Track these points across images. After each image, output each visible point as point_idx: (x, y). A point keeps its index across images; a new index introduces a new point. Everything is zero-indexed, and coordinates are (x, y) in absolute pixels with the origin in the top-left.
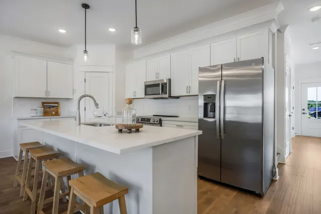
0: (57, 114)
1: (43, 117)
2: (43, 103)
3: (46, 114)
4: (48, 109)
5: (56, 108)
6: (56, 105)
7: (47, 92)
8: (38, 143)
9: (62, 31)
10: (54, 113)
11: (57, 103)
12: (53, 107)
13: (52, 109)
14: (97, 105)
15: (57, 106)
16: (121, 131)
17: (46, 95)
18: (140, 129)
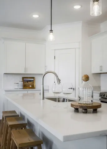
0: (33, 87)
1: (22, 90)
2: (23, 78)
3: (25, 87)
4: (26, 83)
5: (32, 82)
6: (33, 79)
7: (26, 69)
8: (14, 112)
9: (36, 16)
10: (30, 86)
11: (33, 78)
12: (30, 81)
13: (29, 83)
14: (59, 81)
15: (33, 81)
16: (77, 110)
17: (25, 71)
18: (98, 109)
